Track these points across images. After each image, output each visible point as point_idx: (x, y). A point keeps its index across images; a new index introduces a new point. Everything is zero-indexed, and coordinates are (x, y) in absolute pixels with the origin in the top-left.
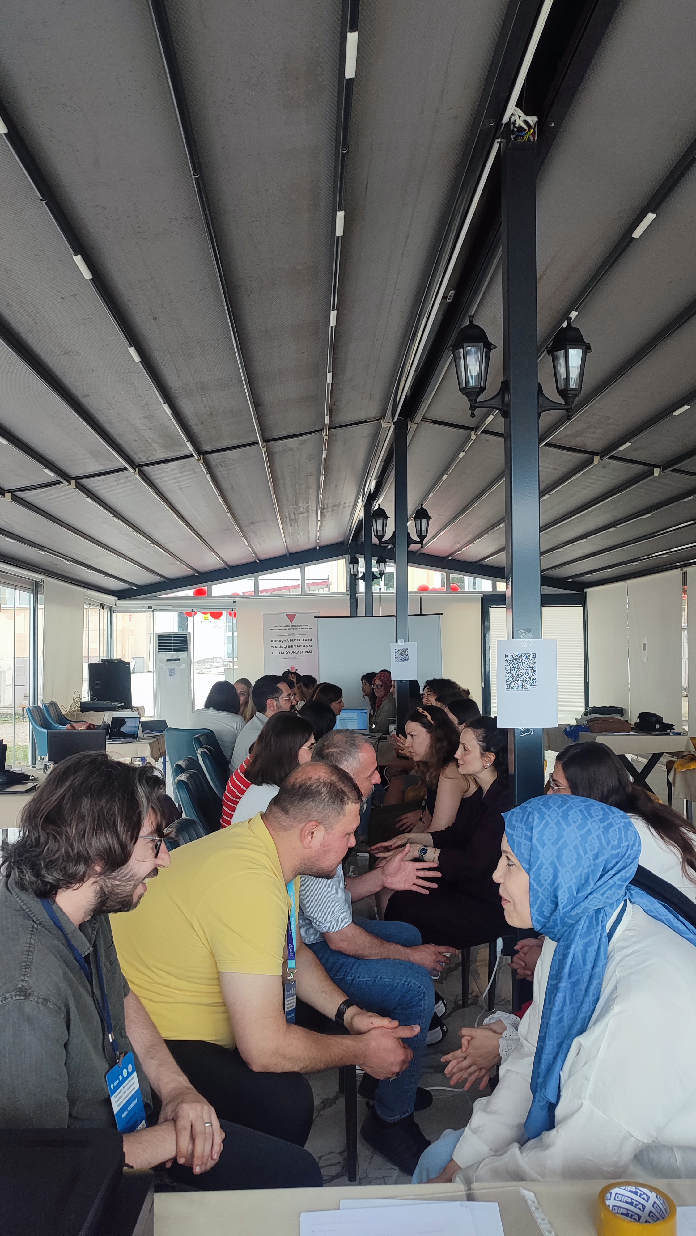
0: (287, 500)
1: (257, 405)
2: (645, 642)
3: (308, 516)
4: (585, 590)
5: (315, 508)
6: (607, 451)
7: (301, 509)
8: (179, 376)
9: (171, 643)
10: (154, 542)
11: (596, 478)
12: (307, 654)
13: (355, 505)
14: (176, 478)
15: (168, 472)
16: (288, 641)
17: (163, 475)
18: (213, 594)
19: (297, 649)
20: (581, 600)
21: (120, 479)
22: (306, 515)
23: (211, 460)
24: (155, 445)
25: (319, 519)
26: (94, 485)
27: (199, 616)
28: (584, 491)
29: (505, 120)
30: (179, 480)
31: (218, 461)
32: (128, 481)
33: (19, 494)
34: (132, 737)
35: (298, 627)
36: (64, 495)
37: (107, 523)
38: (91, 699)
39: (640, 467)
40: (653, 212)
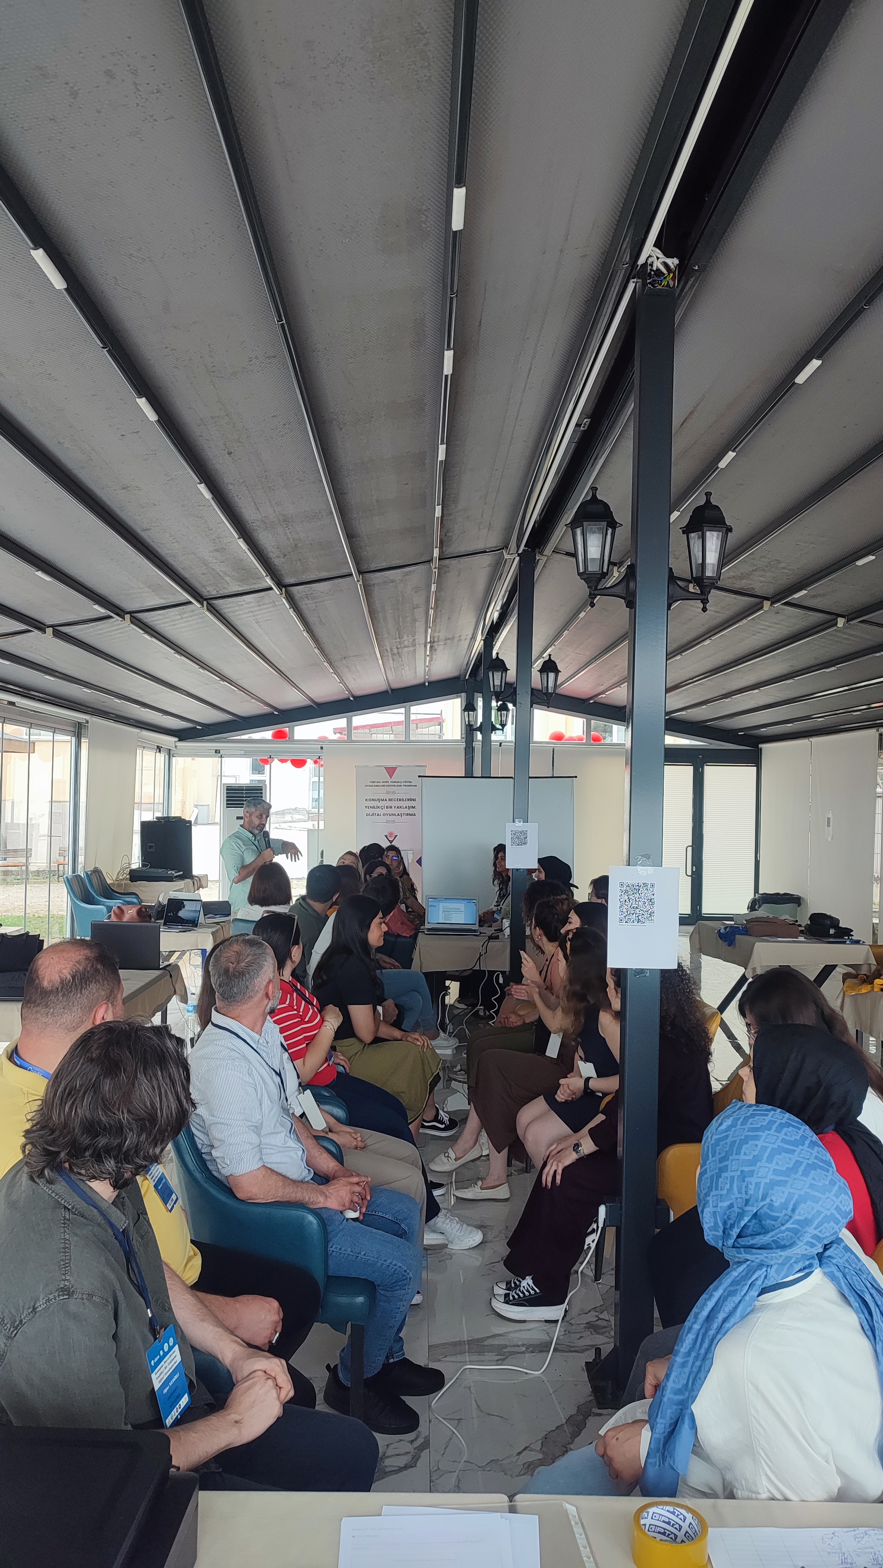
0: (388, 633)
1: (351, 536)
2: (830, 816)
3: (415, 650)
4: (760, 746)
5: (423, 642)
6: (780, 596)
7: (406, 643)
8: (258, 509)
9: (243, 797)
10: (223, 678)
11: (767, 624)
12: (409, 817)
13: (473, 638)
14: (252, 612)
15: (242, 605)
16: (386, 800)
17: (237, 608)
18: (296, 738)
19: (397, 811)
20: (754, 758)
21: (184, 613)
22: (412, 649)
23: (295, 592)
24: (228, 579)
25: (428, 653)
26: (153, 619)
27: (276, 763)
28: (754, 637)
29: (641, 261)
30: (255, 613)
31: (304, 594)
32: (194, 615)
33: (63, 629)
34: (192, 924)
35: (399, 784)
36: (116, 630)
37: (168, 659)
38: (143, 865)
39: (821, 615)
40: (818, 358)
